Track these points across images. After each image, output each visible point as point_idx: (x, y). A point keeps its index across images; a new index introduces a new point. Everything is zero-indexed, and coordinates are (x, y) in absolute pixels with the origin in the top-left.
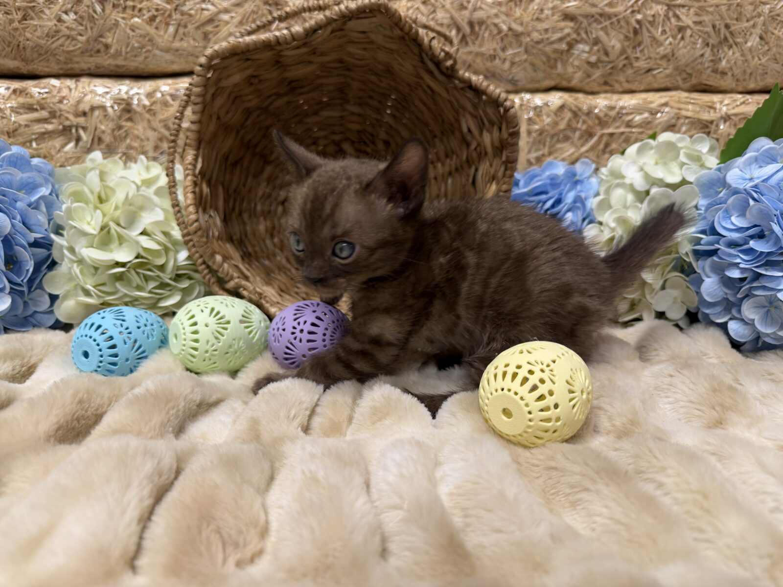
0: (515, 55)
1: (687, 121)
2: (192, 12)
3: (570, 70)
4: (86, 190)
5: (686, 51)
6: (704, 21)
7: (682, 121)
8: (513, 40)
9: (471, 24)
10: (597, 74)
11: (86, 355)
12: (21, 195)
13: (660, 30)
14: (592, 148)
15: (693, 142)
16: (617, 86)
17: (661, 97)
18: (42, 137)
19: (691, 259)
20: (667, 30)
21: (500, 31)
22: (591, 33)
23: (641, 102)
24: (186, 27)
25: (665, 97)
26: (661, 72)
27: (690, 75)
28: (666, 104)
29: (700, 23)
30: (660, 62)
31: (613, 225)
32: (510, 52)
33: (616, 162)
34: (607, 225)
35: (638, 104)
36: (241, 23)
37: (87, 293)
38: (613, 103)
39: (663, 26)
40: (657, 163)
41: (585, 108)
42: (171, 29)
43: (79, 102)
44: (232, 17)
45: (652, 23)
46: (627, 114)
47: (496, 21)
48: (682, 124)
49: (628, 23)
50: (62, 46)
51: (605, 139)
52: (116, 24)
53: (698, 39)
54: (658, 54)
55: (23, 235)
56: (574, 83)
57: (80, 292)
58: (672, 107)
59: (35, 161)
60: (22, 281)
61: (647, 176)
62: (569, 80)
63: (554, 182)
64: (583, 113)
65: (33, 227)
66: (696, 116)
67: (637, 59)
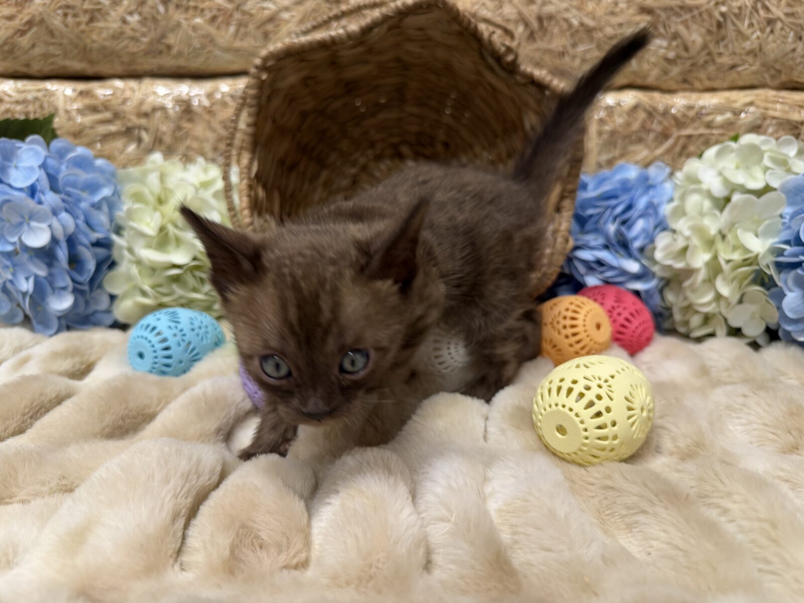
0: (586, 51)
1: (774, 122)
2: (253, 12)
3: (646, 67)
4: (146, 191)
5: (774, 45)
6: (797, 12)
7: (768, 121)
8: (585, 36)
9: (540, 19)
10: (675, 71)
11: (141, 355)
12: (85, 195)
13: (747, 22)
14: (668, 151)
15: (779, 145)
16: (697, 84)
17: (746, 96)
18: (107, 137)
19: (772, 272)
20: (755, 22)
21: (570, 26)
22: (670, 27)
23: (722, 101)
24: (246, 26)
25: (750, 95)
26: (746, 69)
27: (779, 72)
28: (751, 104)
29: (792, 15)
30: (744, 57)
31: (687, 233)
32: (581, 48)
33: (692, 166)
34: (681, 233)
35: (720, 103)
36: (302, 21)
37: (144, 294)
38: (692, 102)
39: (750, 18)
40: (737, 168)
41: (661, 108)
42: (232, 29)
43: (142, 103)
44: (293, 16)
45: (737, 16)
46: (708, 114)
47: (567, 15)
48: (769, 126)
49: (711, 16)
50: (126, 47)
51: (682, 141)
52: (178, 25)
53: (790, 33)
54: (744, 49)
55: (86, 235)
56: (651, 80)
57: (138, 293)
58: (758, 107)
59: (99, 162)
60: (85, 280)
61: (726, 182)
62: (645, 77)
63: (626, 187)
64: (659, 114)
65: (96, 228)
66: (785, 116)
67: (720, 54)
